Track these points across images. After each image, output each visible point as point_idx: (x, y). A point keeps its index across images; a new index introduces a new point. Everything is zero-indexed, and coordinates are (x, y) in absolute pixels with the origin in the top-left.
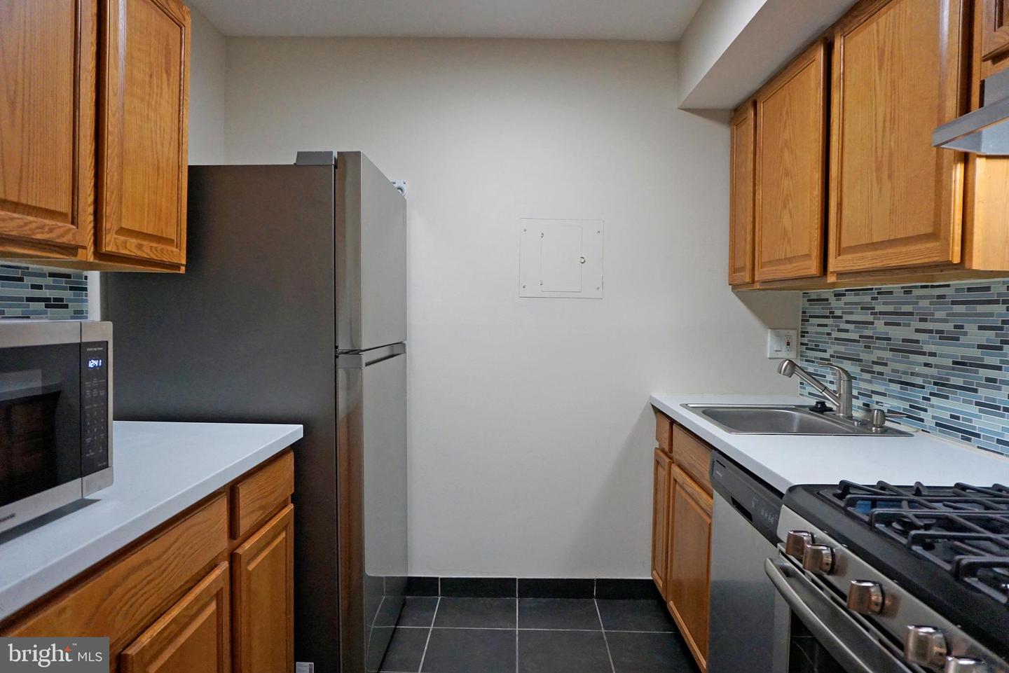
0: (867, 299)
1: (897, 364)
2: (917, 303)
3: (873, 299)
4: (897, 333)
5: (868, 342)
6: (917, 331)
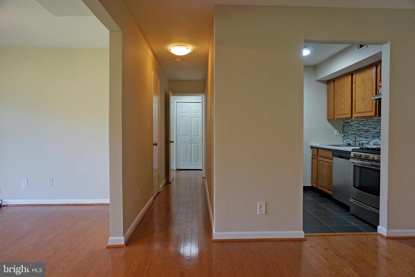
0: (358, 122)
1: (365, 134)
2: (369, 122)
3: (360, 122)
4: (365, 128)
5: (359, 130)
6: (369, 127)
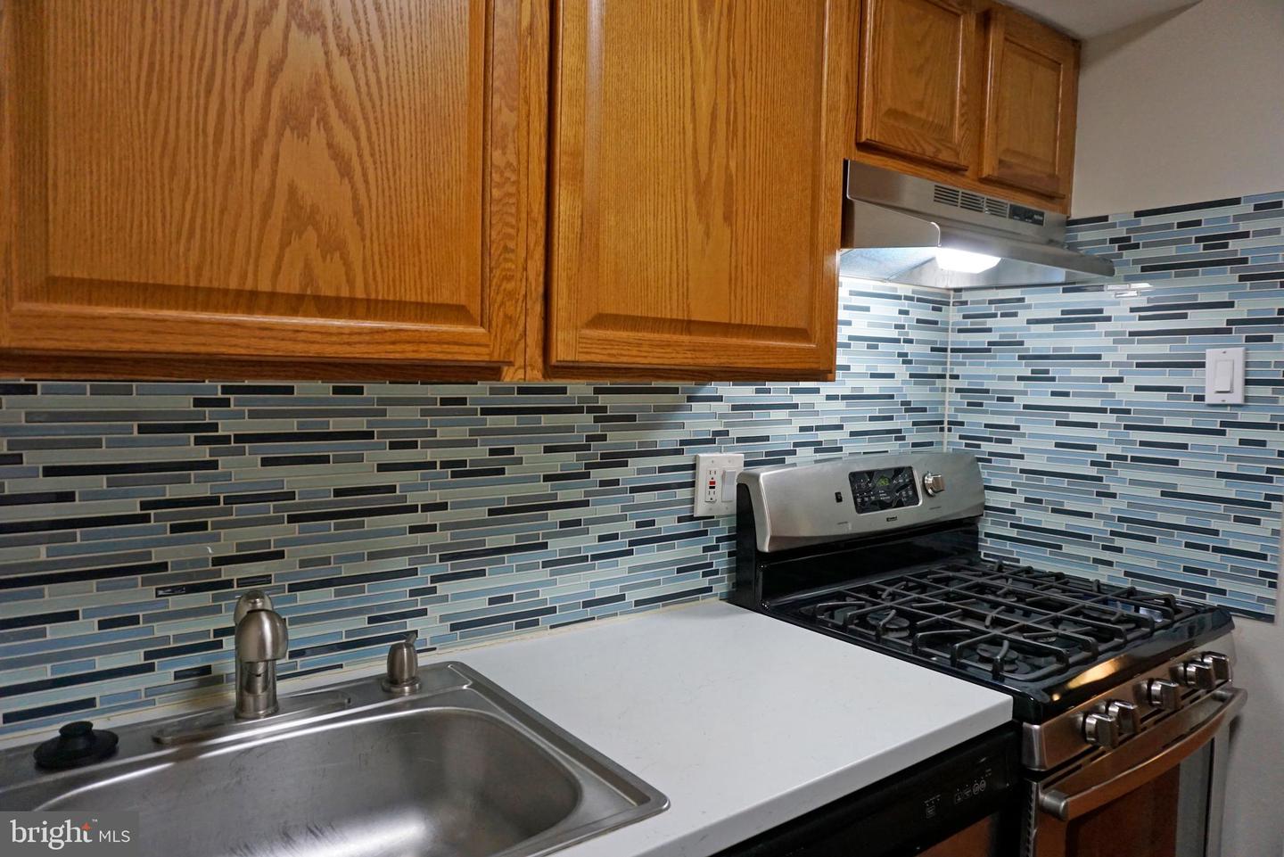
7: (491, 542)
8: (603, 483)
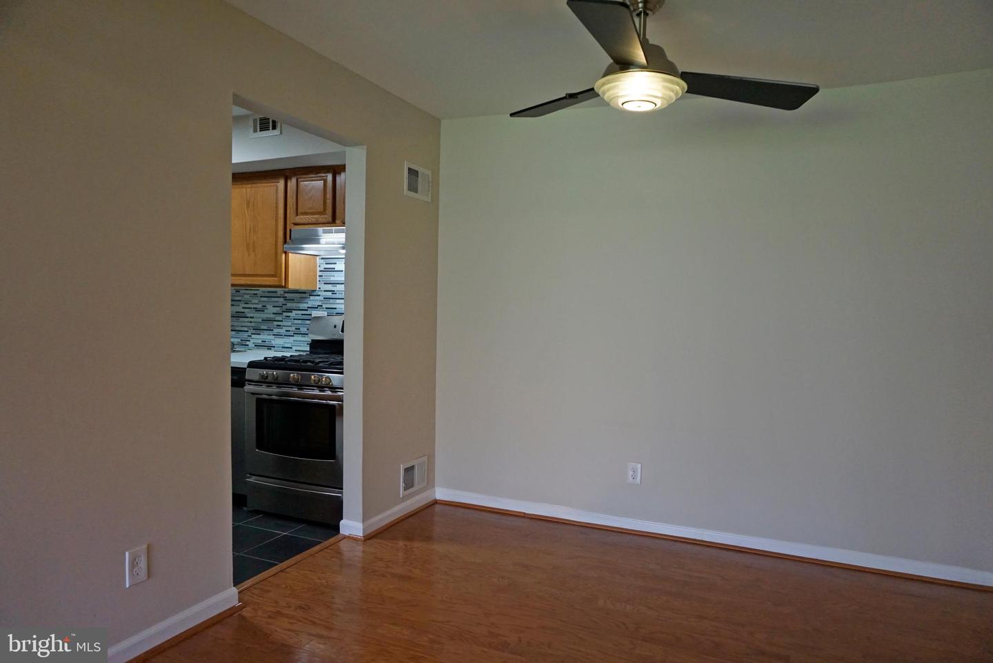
7: (263, 327)
8: (286, 316)
